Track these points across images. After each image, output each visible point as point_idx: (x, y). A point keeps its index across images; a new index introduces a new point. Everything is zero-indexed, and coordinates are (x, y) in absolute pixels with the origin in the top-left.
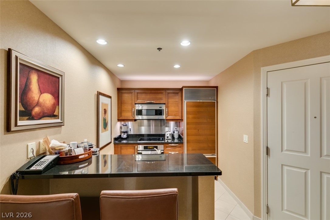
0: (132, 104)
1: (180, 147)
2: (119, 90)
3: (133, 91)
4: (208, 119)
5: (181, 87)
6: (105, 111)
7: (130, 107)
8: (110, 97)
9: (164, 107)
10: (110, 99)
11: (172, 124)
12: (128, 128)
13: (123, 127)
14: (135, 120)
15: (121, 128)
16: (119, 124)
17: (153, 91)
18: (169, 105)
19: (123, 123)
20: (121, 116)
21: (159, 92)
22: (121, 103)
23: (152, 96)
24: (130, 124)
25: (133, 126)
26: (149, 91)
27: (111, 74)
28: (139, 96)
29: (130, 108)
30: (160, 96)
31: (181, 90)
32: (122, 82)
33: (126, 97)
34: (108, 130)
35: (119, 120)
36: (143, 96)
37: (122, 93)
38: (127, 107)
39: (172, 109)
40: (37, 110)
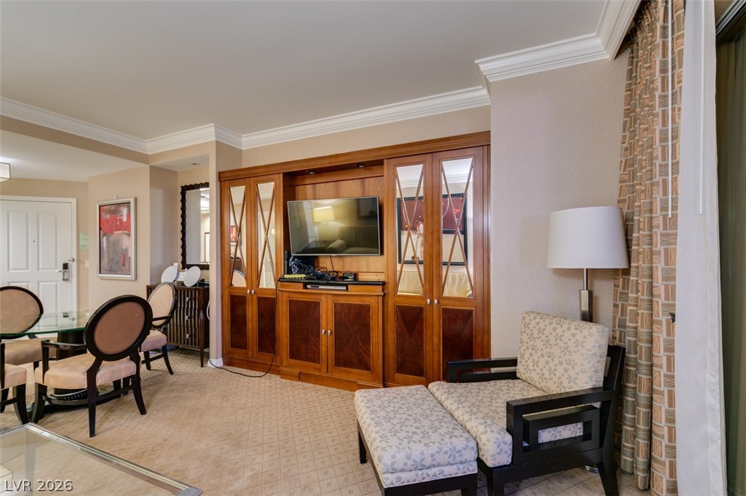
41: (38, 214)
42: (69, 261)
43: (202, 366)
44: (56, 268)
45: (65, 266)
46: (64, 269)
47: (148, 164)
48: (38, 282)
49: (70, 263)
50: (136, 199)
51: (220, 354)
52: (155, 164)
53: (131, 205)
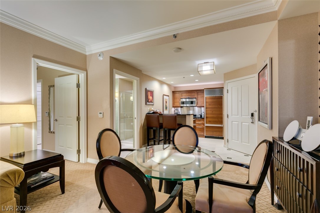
0: (179, 99)
1: (203, 120)
2: (173, 92)
3: (180, 92)
4: (218, 106)
6: (166, 102)
8: (169, 96)
9: (194, 100)
10: (168, 97)
12: (178, 111)
13: (175, 111)
14: (181, 107)
16: (173, 109)
17: (190, 92)
18: (198, 98)
19: (176, 108)
20: (174, 105)
21: (193, 92)
22: (174, 99)
23: (189, 94)
24: (179, 109)
25: (181, 110)
26: (188, 92)
27: (169, 86)
28: (183, 94)
29: (179, 101)
30: (193, 94)
32: (175, 87)
33: (177, 95)
34: (167, 110)
35: (173, 107)
36: (185, 94)
37: (175, 93)
38: (177, 100)
39: (200, 100)
40: (149, 100)
41: (242, 86)
42: (254, 111)
44: (249, 115)
45: (252, 115)
46: (252, 116)
47: (276, 20)
48: (242, 123)
49: (255, 113)
50: (272, 58)
52: (280, 17)
53: (268, 66)
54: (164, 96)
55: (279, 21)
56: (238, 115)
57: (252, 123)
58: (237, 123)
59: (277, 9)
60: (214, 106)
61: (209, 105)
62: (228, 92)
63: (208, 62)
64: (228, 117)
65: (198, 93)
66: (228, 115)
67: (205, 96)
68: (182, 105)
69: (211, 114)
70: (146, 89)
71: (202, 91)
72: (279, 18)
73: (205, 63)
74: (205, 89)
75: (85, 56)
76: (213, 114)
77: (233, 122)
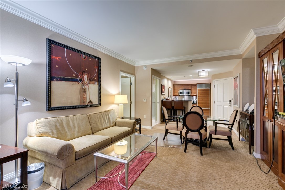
0: (178, 90)
1: (195, 105)
2: (173, 85)
3: (178, 85)
4: (206, 95)
5: (196, 83)
6: (170, 92)
7: (177, 91)
8: (171, 88)
9: (190, 91)
11: (194, 97)
12: (176, 99)
13: (175, 98)
14: (179, 96)
15: (174, 99)
16: (173, 97)
17: (186, 85)
18: (192, 90)
19: (174, 97)
20: (174, 94)
21: (188, 85)
22: (174, 90)
24: (177, 97)
25: (178, 98)
26: (184, 85)
27: (171, 81)
28: (181, 87)
30: (188, 87)
31: (196, 84)
32: (174, 82)
33: (176, 87)
35: (173, 96)
36: (182, 87)
38: (176, 91)
39: (193, 91)
41: (224, 84)
43: (250, 153)
44: (228, 102)
45: (230, 101)
48: (224, 106)
49: (231, 100)
50: (240, 74)
51: (260, 152)
53: (238, 77)
54: (170, 88)
55: (243, 59)
56: (221, 101)
57: (230, 106)
58: (221, 106)
59: (242, 54)
60: (203, 95)
61: (200, 95)
62: (214, 87)
63: (204, 71)
64: (214, 103)
65: (192, 86)
66: (214, 101)
67: (197, 89)
68: (180, 95)
69: (202, 101)
70: (162, 84)
71: (195, 85)
72: (243, 58)
73: (202, 71)
74: (197, 83)
75: (134, 67)
76: (203, 101)
77: (218, 106)
